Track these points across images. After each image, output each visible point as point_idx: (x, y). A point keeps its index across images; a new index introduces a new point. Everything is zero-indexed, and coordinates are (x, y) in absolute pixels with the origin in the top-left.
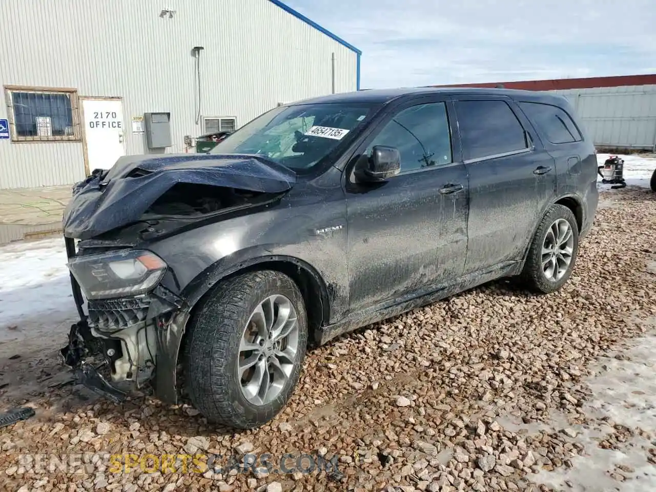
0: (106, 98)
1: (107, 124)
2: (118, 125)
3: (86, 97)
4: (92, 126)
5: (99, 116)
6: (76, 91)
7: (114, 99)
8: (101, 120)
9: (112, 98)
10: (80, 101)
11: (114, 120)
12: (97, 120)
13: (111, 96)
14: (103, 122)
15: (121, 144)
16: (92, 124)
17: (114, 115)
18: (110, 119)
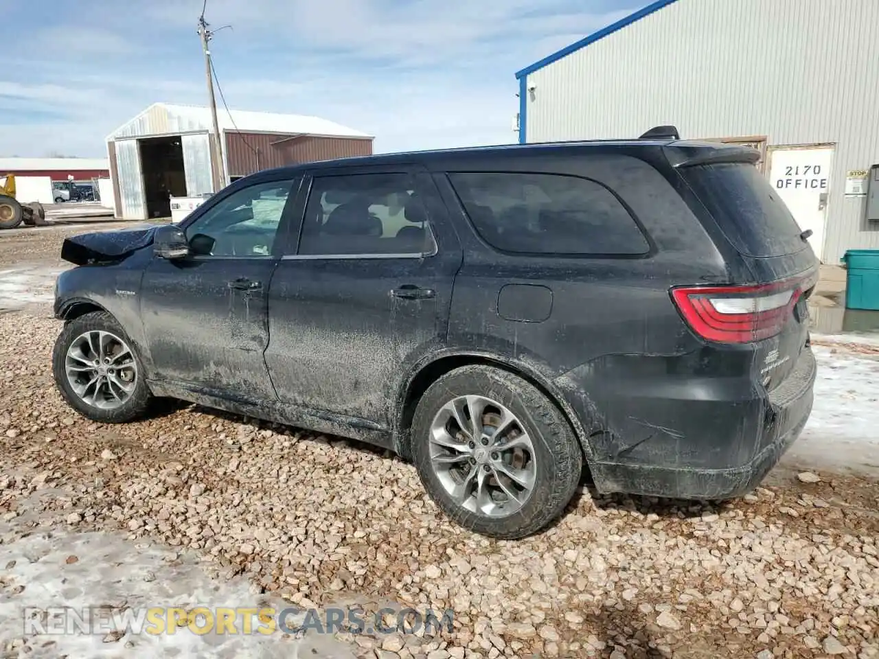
0: (809, 146)
1: (803, 183)
2: (822, 183)
3: (778, 147)
4: (780, 185)
5: (793, 172)
6: (764, 140)
7: (821, 147)
8: (794, 178)
9: (820, 144)
10: (769, 154)
11: (815, 177)
12: (789, 177)
13: (817, 142)
14: (797, 181)
15: (821, 212)
16: (780, 183)
17: (817, 170)
18: (810, 175)
